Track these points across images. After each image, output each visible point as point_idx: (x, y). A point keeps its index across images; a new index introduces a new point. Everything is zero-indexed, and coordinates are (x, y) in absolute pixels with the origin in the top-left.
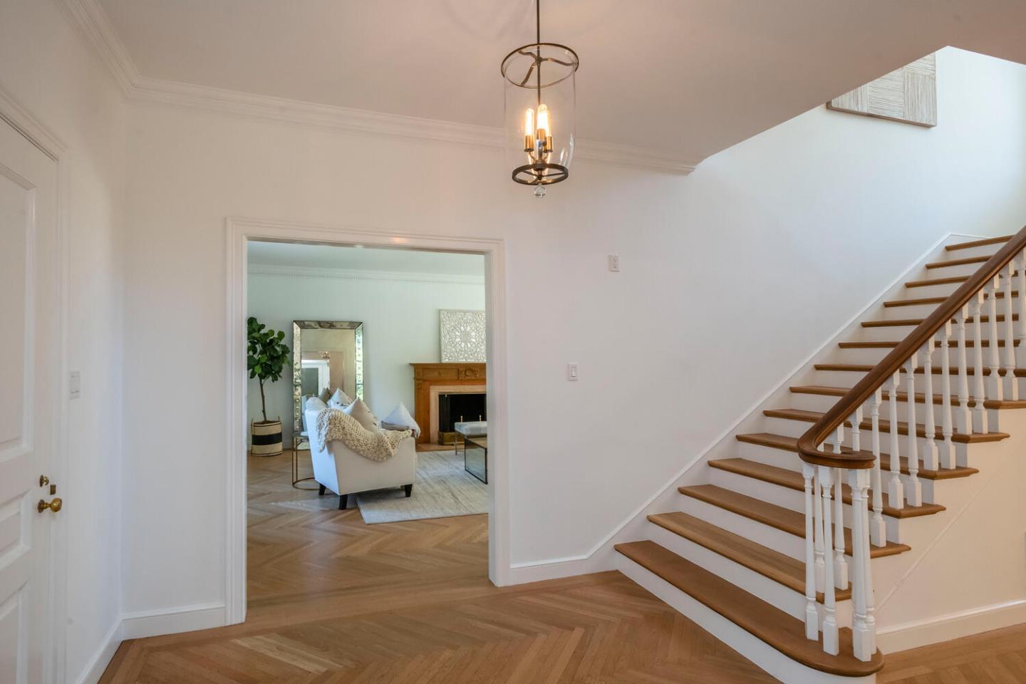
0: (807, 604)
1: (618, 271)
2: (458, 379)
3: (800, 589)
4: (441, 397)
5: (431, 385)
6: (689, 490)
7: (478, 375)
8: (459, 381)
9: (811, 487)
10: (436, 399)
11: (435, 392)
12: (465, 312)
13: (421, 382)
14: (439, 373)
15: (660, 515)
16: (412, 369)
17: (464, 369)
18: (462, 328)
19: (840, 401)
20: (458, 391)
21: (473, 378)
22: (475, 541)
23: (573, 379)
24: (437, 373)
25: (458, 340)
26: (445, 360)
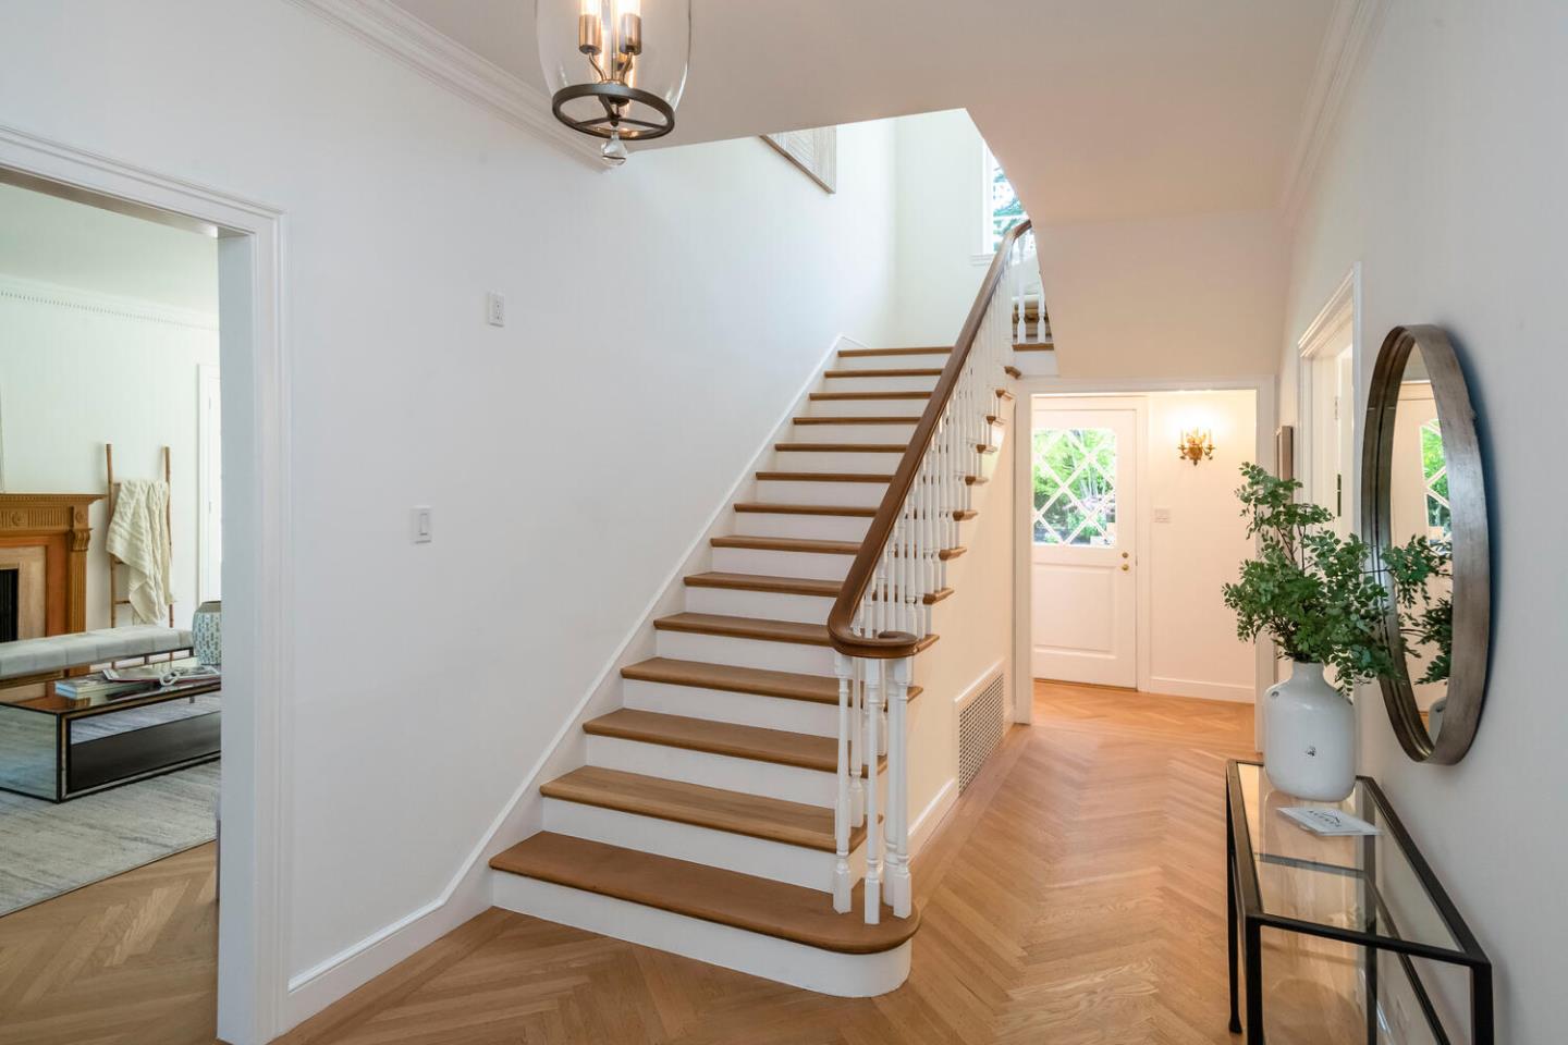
0: (837, 862)
1: (501, 326)
3: (825, 844)
6: (598, 724)
9: (847, 691)
15: (559, 780)
19: (855, 562)
22: (117, 958)
23: (423, 538)
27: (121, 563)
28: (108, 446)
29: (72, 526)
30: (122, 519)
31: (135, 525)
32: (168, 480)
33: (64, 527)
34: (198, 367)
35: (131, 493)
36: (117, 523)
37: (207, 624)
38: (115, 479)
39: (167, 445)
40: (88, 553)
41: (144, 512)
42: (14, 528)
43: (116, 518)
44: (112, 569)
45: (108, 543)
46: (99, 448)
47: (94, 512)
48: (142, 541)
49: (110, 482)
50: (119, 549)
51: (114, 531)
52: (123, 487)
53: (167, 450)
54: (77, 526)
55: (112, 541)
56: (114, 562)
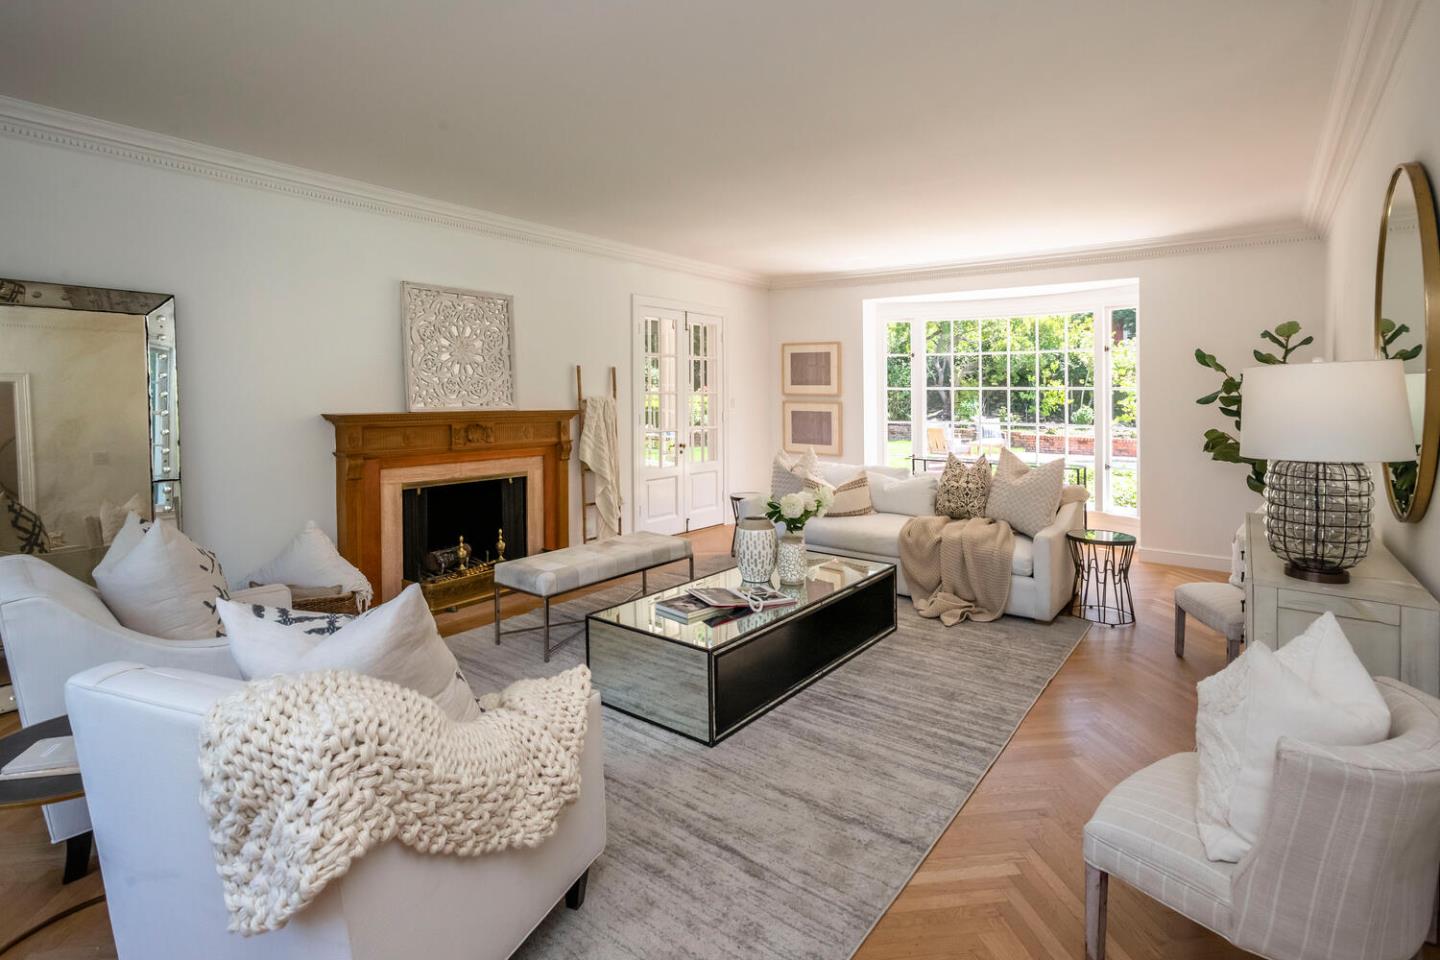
2: (450, 450)
4: (408, 494)
5: (382, 468)
7: (492, 439)
8: (451, 454)
10: (395, 502)
11: (392, 486)
12: (459, 293)
13: (360, 461)
14: (406, 438)
16: (331, 429)
17: (464, 426)
18: (454, 330)
20: (448, 477)
21: (482, 444)
24: (399, 439)
25: (445, 357)
26: (418, 407)
27: (589, 470)
28: (578, 367)
29: (559, 437)
30: (590, 431)
31: (598, 436)
32: (615, 396)
33: (554, 440)
34: (632, 296)
35: (594, 408)
36: (586, 435)
37: (755, 542)
38: (584, 397)
39: (612, 365)
40: (569, 461)
41: (603, 425)
42: (525, 441)
43: (586, 430)
44: (583, 475)
45: (581, 451)
46: (572, 369)
47: (572, 424)
48: (603, 451)
49: (580, 399)
50: (588, 459)
51: (585, 442)
52: (588, 404)
53: (614, 370)
54: (564, 438)
55: (584, 450)
56: (585, 469)
